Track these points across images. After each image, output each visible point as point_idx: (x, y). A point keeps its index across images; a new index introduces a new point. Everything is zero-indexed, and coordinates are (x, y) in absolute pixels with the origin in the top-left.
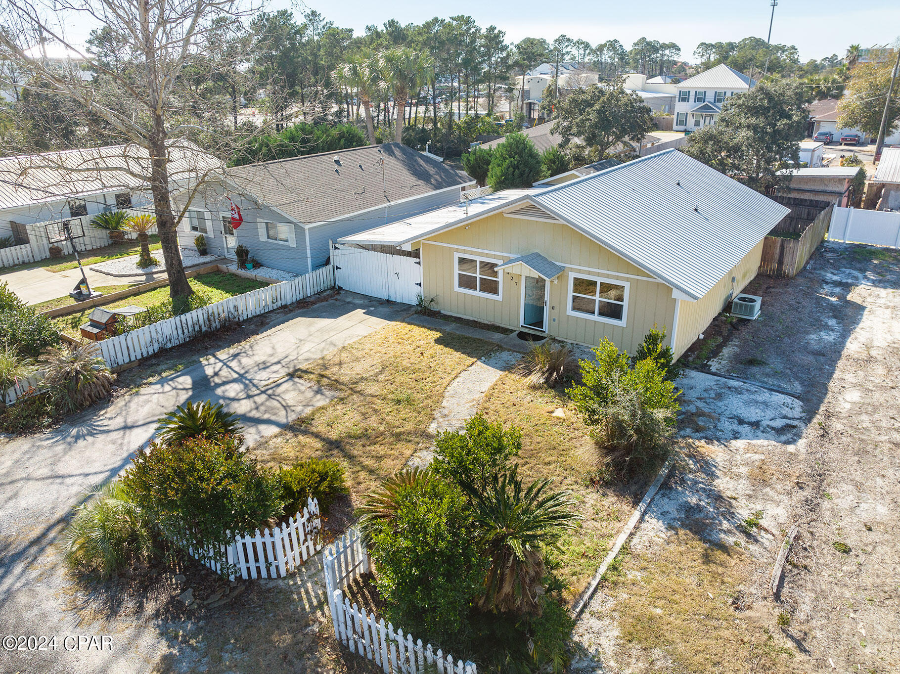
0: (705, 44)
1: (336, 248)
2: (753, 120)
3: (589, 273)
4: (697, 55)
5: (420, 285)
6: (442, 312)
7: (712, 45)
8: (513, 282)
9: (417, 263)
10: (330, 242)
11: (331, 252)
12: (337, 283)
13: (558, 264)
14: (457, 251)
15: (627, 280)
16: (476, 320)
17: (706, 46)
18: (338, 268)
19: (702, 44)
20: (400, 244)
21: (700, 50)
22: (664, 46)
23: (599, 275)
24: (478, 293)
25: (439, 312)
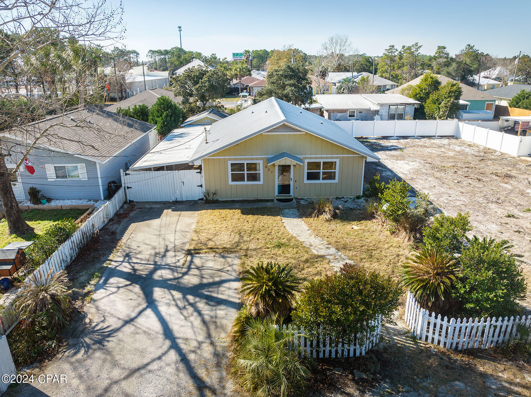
0: (152, 51)
1: (126, 174)
2: (292, 82)
3: (316, 158)
4: (148, 57)
5: (201, 186)
6: (220, 199)
7: (156, 52)
8: (270, 172)
9: (198, 173)
10: (122, 171)
11: (122, 178)
12: (128, 199)
13: (298, 156)
14: (230, 159)
15: (337, 158)
16: (245, 199)
17: (153, 52)
18: (128, 188)
19: (150, 51)
20: (192, 162)
21: (150, 54)
22: (130, 52)
23: (322, 158)
24: (246, 183)
25: (218, 200)
